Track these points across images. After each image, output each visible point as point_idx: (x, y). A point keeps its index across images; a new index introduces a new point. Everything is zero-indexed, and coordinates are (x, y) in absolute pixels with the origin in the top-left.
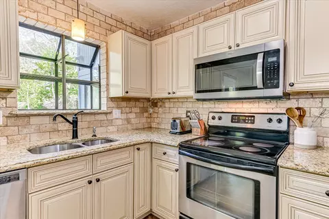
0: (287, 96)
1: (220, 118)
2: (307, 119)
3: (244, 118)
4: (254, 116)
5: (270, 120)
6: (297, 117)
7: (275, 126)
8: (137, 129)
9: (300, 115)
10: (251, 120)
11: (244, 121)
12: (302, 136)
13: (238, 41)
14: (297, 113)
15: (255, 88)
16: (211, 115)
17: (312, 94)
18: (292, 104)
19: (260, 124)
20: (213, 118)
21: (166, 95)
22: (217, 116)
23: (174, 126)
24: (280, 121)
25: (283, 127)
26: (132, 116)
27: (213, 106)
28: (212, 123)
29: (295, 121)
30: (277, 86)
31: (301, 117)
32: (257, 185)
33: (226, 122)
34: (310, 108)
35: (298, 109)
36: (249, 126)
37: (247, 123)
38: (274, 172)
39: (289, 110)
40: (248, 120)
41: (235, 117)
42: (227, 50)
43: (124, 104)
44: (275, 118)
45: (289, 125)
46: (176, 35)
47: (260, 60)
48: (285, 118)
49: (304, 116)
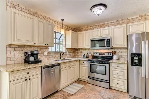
0: (112, 48)
1: (97, 54)
2: (116, 54)
4: (105, 53)
5: (108, 54)
7: (110, 55)
11: (103, 54)
12: (115, 57)
13: (101, 36)
14: (114, 52)
15: (105, 47)
16: (94, 53)
17: (117, 48)
18: (113, 50)
19: (106, 55)
21: (82, 48)
23: (84, 56)
24: (110, 54)
25: (111, 55)
26: (71, 53)
28: (94, 55)
29: (114, 54)
30: (109, 46)
31: (115, 53)
32: (106, 66)
33: (98, 55)
36: (104, 55)
38: (109, 64)
39: (112, 52)
41: (100, 54)
42: (99, 37)
43: (69, 50)
44: (109, 53)
45: (112, 55)
46: (85, 32)
47: (106, 40)
48: (111, 53)
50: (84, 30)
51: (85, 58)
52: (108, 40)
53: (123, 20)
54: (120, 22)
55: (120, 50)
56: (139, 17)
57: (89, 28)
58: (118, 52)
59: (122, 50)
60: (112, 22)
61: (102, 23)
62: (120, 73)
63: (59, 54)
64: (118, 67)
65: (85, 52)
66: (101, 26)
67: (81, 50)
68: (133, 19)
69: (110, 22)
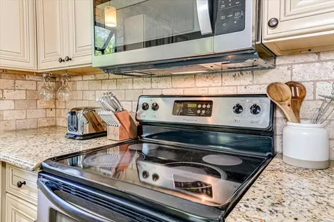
3: (194, 105)
4: (211, 102)
6: (289, 102)
8: (16, 131)
9: (294, 98)
10: (206, 109)
14: (289, 93)
15: (197, 35)
16: (142, 101)
22: (151, 102)
23: (73, 124)
24: (256, 109)
25: (262, 121)
27: (148, 86)
29: (284, 110)
30: (241, 27)
31: (297, 101)
34: (315, 82)
35: (292, 85)
37: (199, 115)
40: (202, 109)
41: (180, 105)
45: (273, 119)
49: (302, 99)
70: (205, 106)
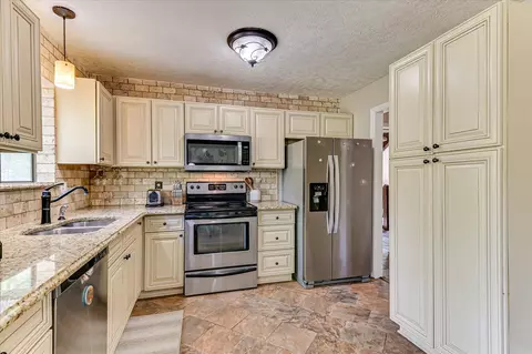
1: (198, 188)
2: (255, 185)
4: (225, 185)
5: (236, 187)
7: (239, 190)
11: (219, 188)
13: (222, 129)
14: (250, 181)
16: (189, 185)
18: (248, 176)
19: (230, 190)
20: (192, 188)
22: (195, 185)
23: (154, 198)
24: (242, 187)
25: (244, 190)
28: (190, 192)
29: (249, 186)
31: (252, 184)
32: (247, 224)
33: (204, 190)
36: (223, 192)
39: (246, 179)
41: (212, 187)
42: (213, 132)
43: (69, 173)
44: (239, 185)
45: (247, 190)
46: (155, 101)
47: (240, 146)
48: (244, 185)
50: (142, 94)
51: (156, 206)
52: (244, 144)
53: (268, 95)
54: (263, 99)
55: (263, 175)
56: (300, 98)
57: (166, 90)
58: (257, 180)
59: (268, 175)
60: (243, 92)
61: (215, 89)
62: (282, 235)
63: (39, 195)
64: (279, 221)
65: (149, 184)
66: (211, 97)
67: (124, 175)
68: (288, 99)
69: (236, 91)
70: (222, 186)
